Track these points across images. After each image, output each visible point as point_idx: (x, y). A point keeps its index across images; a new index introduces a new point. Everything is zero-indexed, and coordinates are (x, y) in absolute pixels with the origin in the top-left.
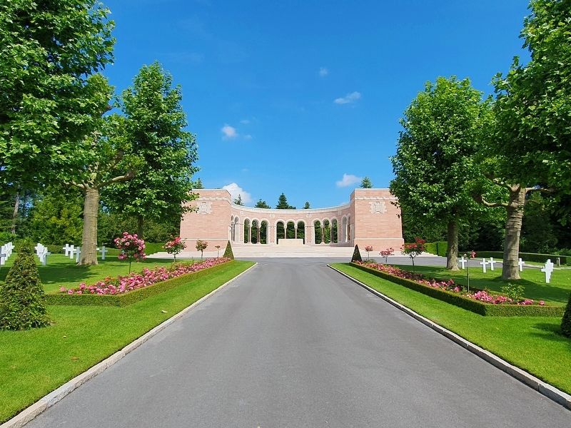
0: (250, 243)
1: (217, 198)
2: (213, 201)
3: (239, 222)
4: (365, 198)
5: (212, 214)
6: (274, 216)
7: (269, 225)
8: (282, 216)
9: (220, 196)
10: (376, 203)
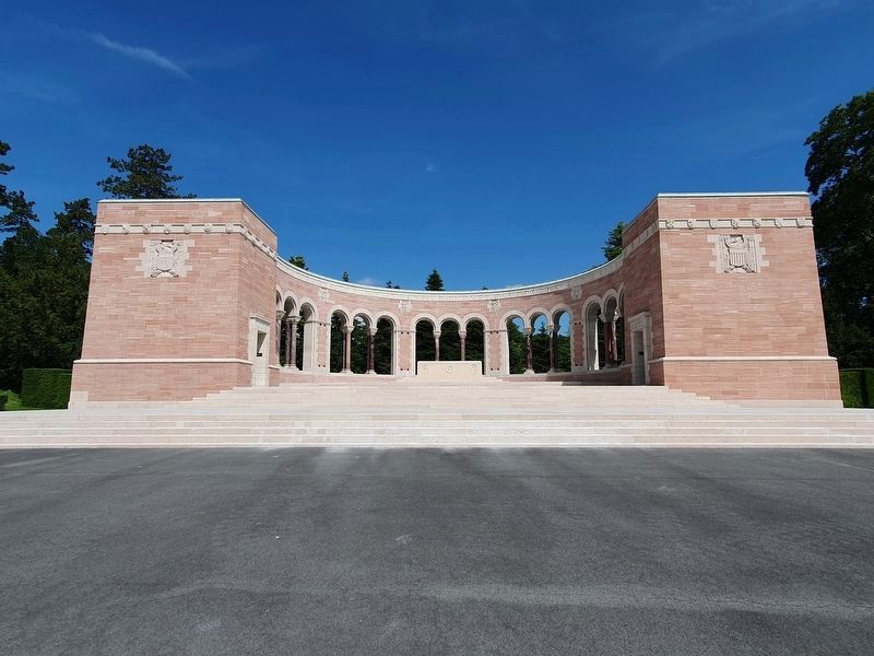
0: (348, 373)
1: (209, 226)
2: (197, 236)
3: (314, 317)
4: (695, 223)
5: (193, 276)
6: (409, 307)
7: (397, 327)
8: (428, 306)
9: (219, 222)
10: (730, 241)
